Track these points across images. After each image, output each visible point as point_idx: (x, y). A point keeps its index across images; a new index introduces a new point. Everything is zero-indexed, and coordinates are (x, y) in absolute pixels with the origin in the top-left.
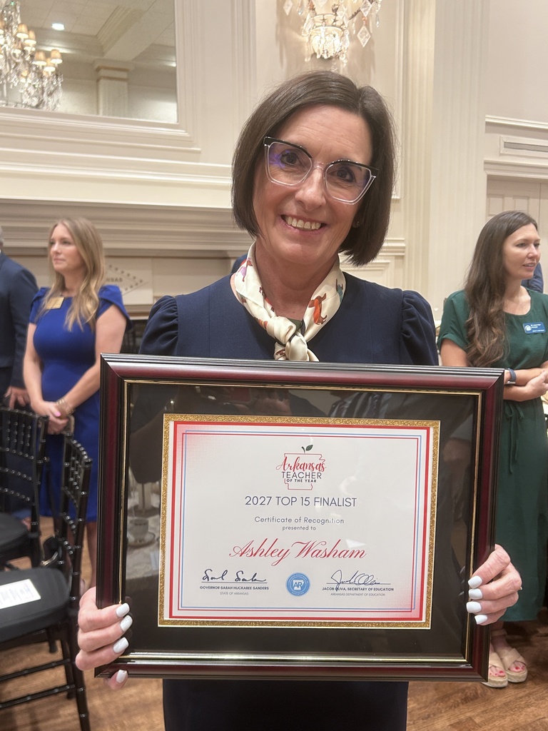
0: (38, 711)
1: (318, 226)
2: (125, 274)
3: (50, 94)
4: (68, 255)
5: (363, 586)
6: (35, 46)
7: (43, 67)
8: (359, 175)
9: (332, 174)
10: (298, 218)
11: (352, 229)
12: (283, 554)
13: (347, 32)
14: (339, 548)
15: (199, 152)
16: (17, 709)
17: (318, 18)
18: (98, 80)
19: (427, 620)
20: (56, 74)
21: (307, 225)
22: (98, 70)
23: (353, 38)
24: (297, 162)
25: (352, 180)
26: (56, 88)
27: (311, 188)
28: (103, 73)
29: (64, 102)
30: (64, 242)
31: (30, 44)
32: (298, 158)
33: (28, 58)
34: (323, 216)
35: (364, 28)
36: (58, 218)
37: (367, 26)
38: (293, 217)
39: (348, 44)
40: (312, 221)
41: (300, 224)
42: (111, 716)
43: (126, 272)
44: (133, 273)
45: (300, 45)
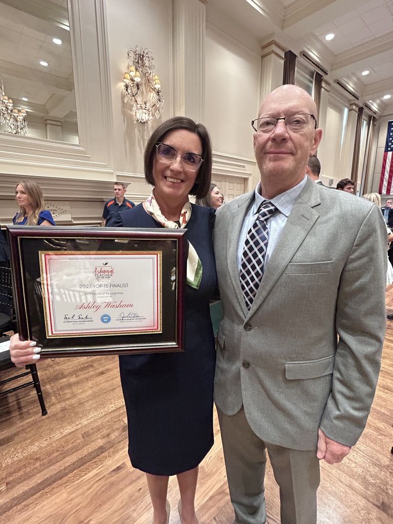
0: (19, 394)
1: (180, 181)
2: (58, 208)
3: (22, 129)
4: (24, 199)
5: (133, 318)
6: (13, 106)
7: (17, 116)
8: (197, 159)
9: (185, 159)
10: (171, 177)
11: (195, 184)
12: (98, 308)
13: (151, 112)
14: (122, 304)
15: (89, 157)
16: (9, 395)
17: (139, 106)
18: (46, 125)
19: (160, 329)
20: (24, 120)
21: (175, 181)
22: (46, 120)
23: (153, 115)
24: (170, 154)
25: (194, 162)
26: (25, 126)
27: (176, 164)
28: (48, 122)
29: (29, 133)
30: (22, 192)
31: (10, 106)
32: (170, 152)
33: (9, 112)
34: (182, 176)
35: (157, 112)
36: (19, 182)
37: (159, 111)
38: (169, 177)
39: (151, 118)
40: (177, 179)
41: (172, 180)
42: (54, 391)
43: (58, 207)
44: (61, 208)
45: (132, 116)
